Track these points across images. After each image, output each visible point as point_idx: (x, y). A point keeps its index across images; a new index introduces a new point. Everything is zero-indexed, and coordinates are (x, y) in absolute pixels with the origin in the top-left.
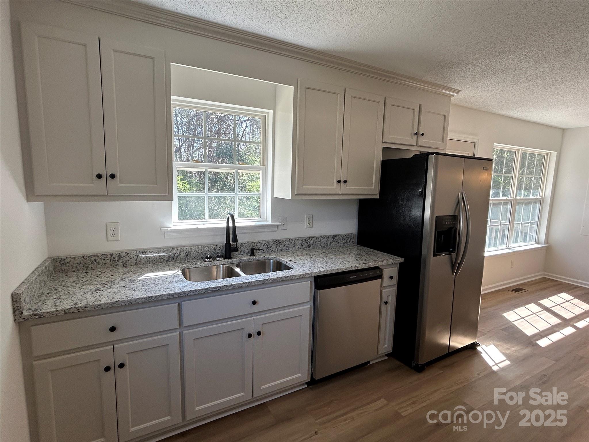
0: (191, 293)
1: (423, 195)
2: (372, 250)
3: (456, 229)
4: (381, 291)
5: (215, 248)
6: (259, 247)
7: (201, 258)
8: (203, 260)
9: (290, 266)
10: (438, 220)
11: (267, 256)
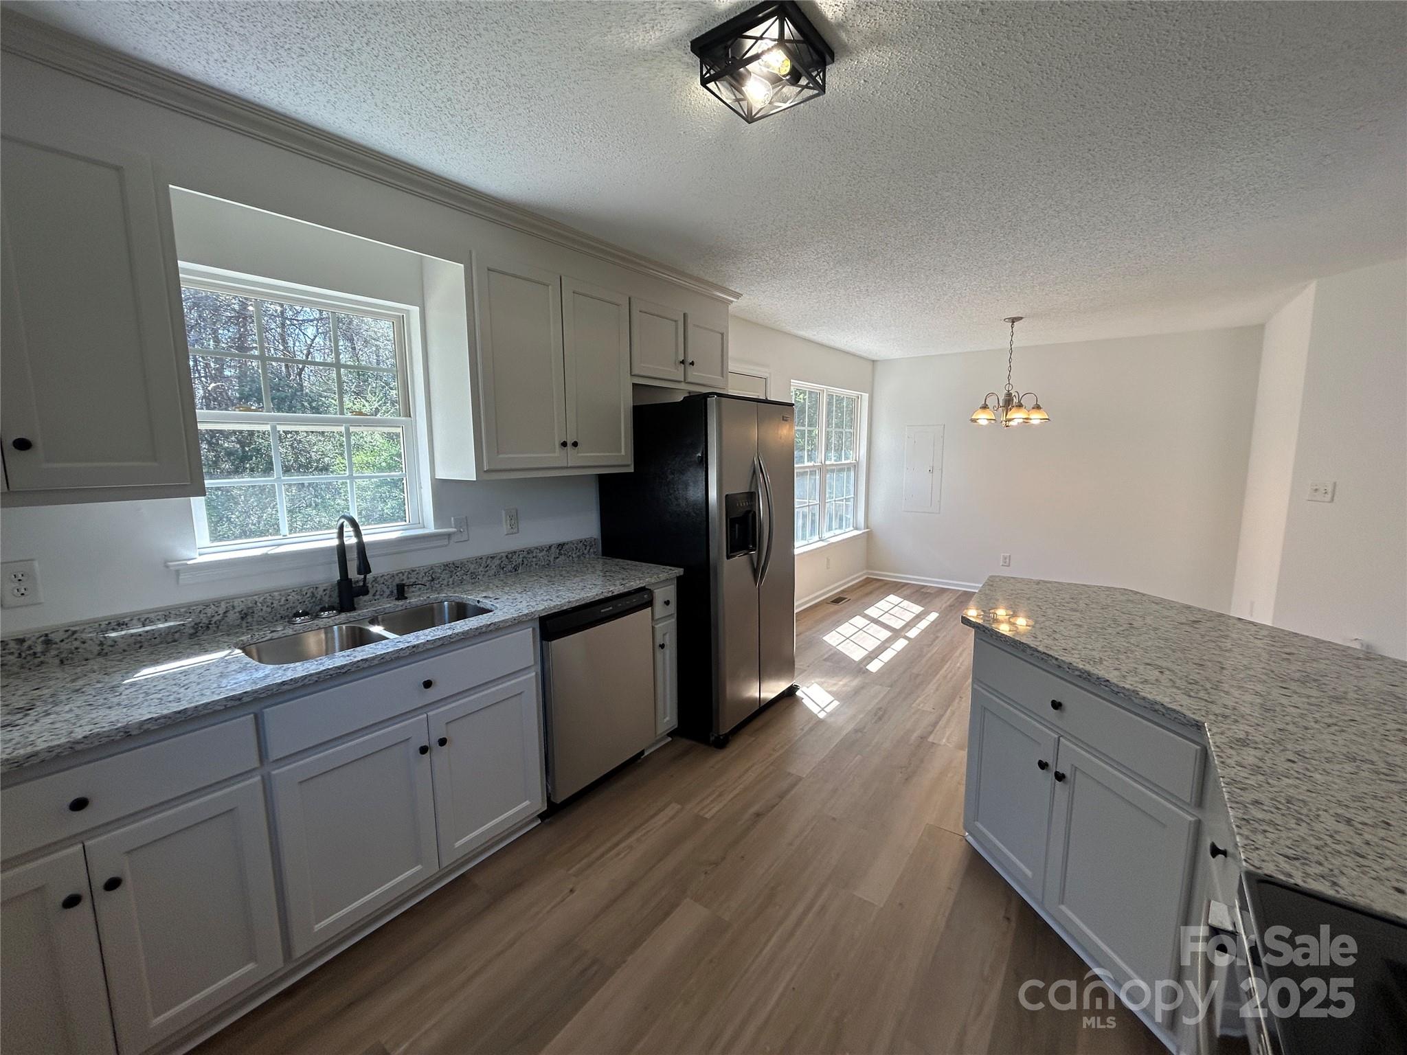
0: (285, 687)
1: (704, 462)
2: (629, 562)
3: (755, 512)
4: (653, 628)
5: (313, 593)
6: (413, 580)
7: (282, 617)
8: (288, 622)
9: (489, 607)
10: (729, 501)
11: (434, 596)
